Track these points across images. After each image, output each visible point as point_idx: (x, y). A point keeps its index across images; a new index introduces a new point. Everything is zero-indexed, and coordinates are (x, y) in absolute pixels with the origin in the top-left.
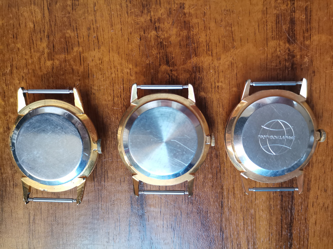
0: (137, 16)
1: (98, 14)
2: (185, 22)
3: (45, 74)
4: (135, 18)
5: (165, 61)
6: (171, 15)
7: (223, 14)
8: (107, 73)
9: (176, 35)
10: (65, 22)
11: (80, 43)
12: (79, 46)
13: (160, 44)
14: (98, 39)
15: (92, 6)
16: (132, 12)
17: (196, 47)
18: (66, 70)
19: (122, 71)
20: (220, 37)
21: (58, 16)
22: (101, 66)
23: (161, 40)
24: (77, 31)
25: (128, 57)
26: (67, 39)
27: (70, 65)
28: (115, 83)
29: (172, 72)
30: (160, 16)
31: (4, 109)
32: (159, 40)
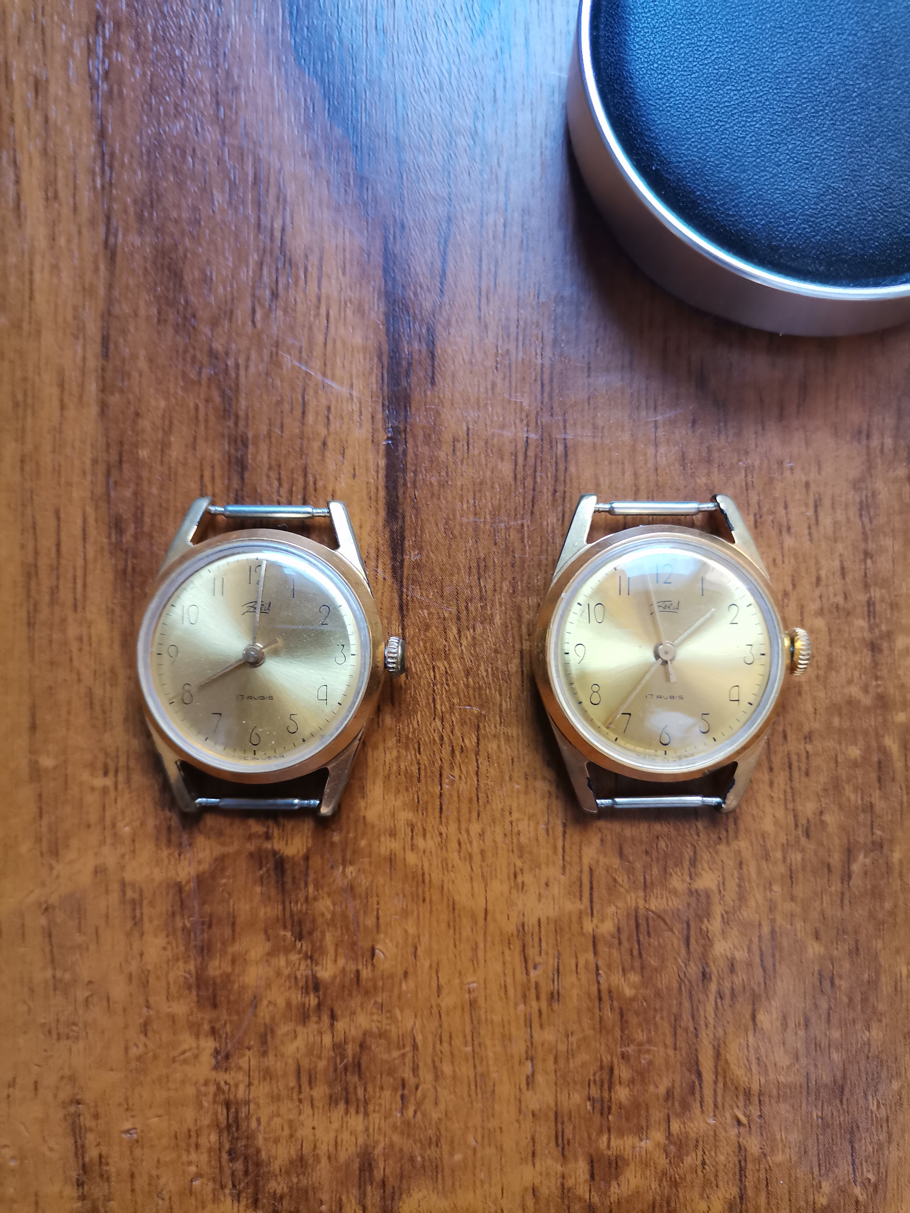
0: (382, 1035)
1: (519, 1047)
2: (215, 1006)
3: (724, 840)
4: (388, 1028)
5: (289, 872)
6: (262, 1029)
7: (81, 1025)
8: (499, 839)
9: (245, 960)
10: (640, 1025)
11: (591, 948)
12: (594, 937)
13: (304, 932)
14: (526, 960)
15: (540, 1079)
16: (399, 1049)
17: (178, 918)
18: (647, 853)
19: (443, 844)
20: (92, 947)
21: (666, 1046)
22: (519, 863)
23: (299, 945)
24: (599, 991)
25: (420, 891)
26: (637, 964)
27: (630, 871)
28: (470, 801)
29: (265, 829)
30: (299, 1029)
31: (885, 721)
32: (305, 946)
